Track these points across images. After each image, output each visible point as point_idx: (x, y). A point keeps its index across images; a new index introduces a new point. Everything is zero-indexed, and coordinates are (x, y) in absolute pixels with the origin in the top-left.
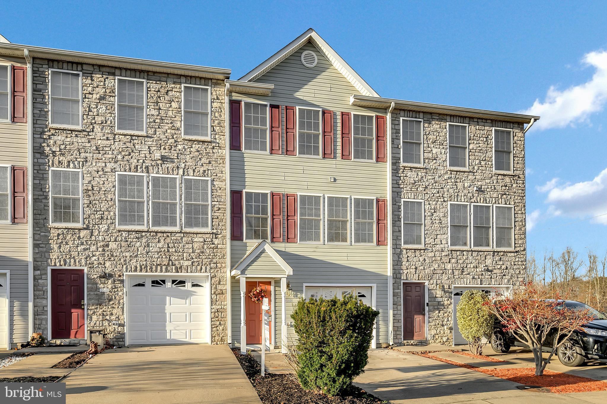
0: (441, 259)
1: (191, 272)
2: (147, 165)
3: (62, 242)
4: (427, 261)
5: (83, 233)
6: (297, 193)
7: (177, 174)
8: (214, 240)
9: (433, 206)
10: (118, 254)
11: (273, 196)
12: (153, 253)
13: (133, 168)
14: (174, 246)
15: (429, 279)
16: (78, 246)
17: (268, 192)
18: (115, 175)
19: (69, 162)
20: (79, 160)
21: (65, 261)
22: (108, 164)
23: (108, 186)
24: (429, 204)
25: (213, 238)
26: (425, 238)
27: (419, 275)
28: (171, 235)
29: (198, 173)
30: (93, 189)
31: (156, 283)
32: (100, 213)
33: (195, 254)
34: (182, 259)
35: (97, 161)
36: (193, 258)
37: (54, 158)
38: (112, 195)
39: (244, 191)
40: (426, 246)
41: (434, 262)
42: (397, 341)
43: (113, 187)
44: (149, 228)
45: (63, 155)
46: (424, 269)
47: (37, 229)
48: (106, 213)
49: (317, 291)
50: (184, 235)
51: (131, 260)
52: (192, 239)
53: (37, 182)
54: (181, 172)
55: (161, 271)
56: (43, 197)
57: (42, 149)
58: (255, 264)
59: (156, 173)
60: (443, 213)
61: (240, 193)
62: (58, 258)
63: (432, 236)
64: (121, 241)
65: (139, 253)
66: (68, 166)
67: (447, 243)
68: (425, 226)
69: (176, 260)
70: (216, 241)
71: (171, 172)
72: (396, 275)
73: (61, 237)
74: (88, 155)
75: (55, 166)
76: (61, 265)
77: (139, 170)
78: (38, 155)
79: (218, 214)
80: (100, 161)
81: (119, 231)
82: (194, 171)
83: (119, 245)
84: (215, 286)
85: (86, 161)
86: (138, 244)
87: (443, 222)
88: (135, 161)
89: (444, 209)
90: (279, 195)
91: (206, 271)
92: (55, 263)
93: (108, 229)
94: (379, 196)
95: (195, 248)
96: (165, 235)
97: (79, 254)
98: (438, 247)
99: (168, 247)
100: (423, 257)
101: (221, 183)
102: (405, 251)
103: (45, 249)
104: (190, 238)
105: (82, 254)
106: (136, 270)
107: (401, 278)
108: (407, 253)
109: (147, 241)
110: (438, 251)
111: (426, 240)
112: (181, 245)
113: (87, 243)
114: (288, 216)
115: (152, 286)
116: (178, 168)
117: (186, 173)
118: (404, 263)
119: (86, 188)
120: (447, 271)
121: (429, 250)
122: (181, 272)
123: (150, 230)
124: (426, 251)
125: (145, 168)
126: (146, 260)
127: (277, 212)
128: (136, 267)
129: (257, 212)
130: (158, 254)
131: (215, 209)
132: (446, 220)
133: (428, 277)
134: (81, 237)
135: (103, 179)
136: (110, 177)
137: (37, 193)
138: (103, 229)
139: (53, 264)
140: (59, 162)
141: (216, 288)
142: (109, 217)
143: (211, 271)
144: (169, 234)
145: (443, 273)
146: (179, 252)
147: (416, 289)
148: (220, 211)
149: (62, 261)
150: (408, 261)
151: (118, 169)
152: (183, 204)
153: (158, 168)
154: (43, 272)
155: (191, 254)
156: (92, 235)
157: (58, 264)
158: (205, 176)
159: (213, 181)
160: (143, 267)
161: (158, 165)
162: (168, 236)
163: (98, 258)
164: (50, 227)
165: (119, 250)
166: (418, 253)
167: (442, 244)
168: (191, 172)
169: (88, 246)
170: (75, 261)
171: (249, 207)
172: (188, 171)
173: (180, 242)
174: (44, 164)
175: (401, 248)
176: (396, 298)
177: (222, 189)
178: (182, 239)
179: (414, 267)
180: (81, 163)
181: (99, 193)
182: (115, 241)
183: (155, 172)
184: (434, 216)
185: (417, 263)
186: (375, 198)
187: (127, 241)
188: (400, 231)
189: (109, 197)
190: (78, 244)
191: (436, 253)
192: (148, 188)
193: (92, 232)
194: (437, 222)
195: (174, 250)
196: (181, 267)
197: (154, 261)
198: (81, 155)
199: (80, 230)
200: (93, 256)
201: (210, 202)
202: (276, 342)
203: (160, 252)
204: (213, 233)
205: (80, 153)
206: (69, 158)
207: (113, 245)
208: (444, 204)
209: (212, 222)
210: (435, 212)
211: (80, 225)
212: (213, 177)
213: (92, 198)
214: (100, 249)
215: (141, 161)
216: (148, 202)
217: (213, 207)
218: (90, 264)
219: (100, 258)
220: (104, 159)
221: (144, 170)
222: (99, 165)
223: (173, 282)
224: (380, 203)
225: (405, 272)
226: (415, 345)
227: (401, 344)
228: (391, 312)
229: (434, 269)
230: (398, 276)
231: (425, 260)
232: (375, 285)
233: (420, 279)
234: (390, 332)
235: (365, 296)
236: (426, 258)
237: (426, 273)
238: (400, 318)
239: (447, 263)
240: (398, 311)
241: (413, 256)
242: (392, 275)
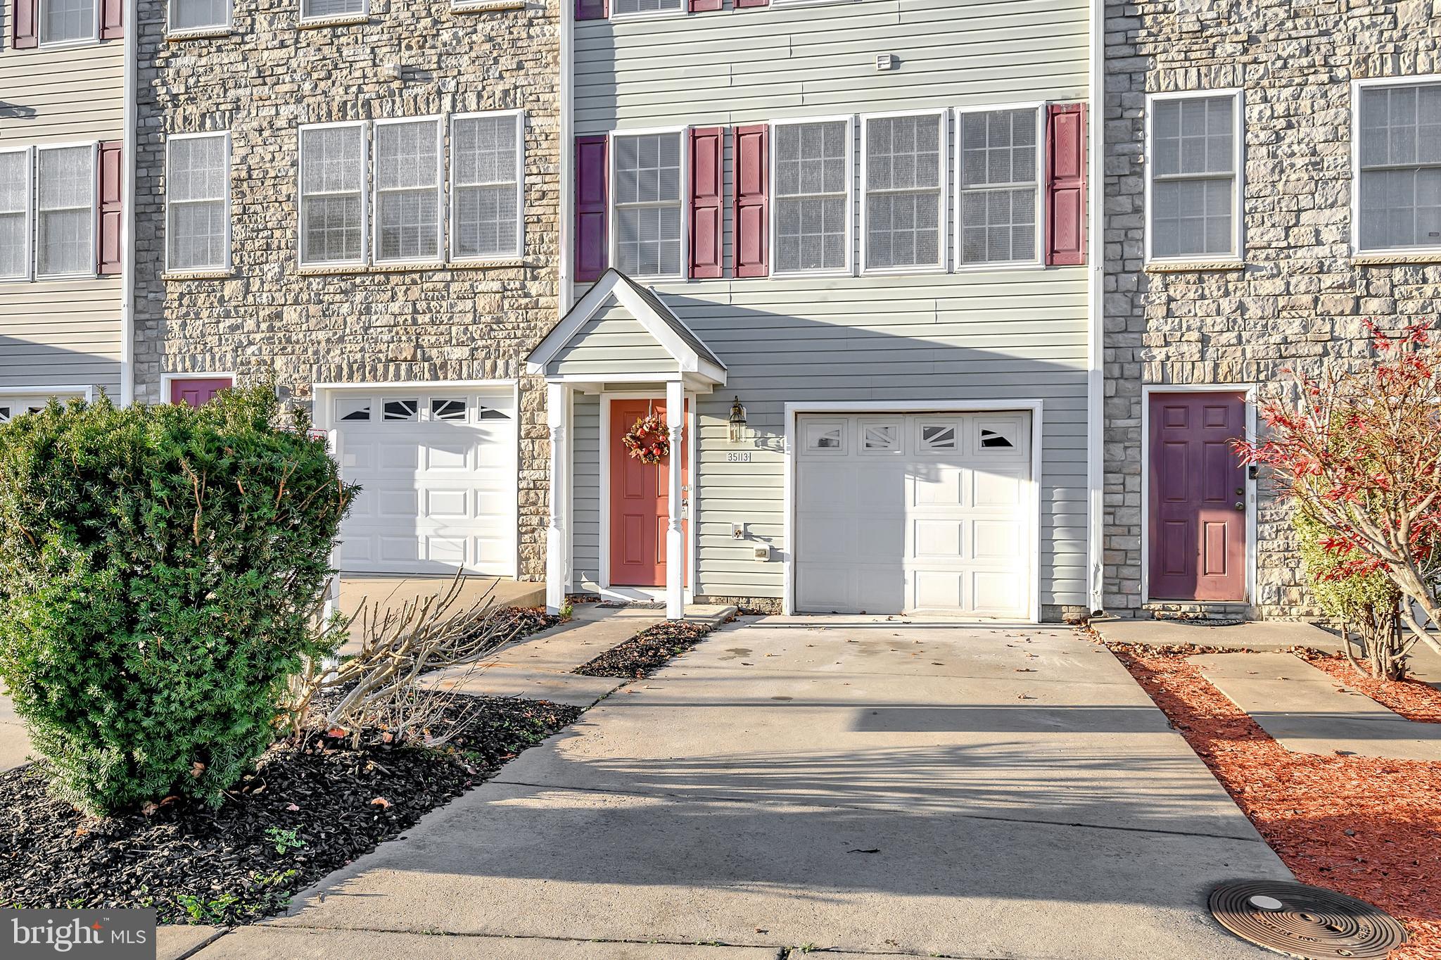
0: (1316, 300)
1: (470, 377)
2: (367, 96)
3: (188, 314)
4: (1254, 311)
5: (231, 288)
6: (769, 123)
7: (439, 111)
8: (528, 284)
9: (1284, 105)
10: (301, 336)
11: (695, 138)
12: (379, 330)
13: (335, 109)
14: (429, 308)
15: (1262, 377)
16: (218, 322)
17: (680, 127)
18: (297, 135)
19: (203, 116)
20: (222, 107)
21: (193, 357)
22: (283, 108)
23: (282, 163)
24: (1265, 100)
25: (525, 279)
26: (1245, 227)
27: (1216, 366)
28: (421, 278)
29: (491, 101)
30: (250, 177)
31: (396, 410)
32: (266, 233)
33: (481, 326)
34: (446, 342)
35: (260, 103)
36: (474, 339)
37: (175, 112)
38: (291, 185)
39: (612, 134)
40: (1251, 254)
41: (1285, 313)
42: (1119, 601)
43: (292, 165)
44: (371, 264)
45: (192, 100)
46: (1240, 342)
47: (142, 285)
48: (277, 234)
49: (839, 427)
50: (453, 275)
51: (328, 352)
52: (472, 286)
53: (143, 173)
54: (447, 102)
55: (397, 377)
56: (153, 208)
57: (152, 93)
58: (588, 341)
59: (389, 116)
60: (1329, 128)
61: (600, 141)
62: (180, 353)
63: (1276, 218)
64: (309, 301)
65: (348, 331)
66: (202, 126)
67: (1346, 240)
68: (1246, 183)
69: (432, 346)
70: (534, 288)
71: (423, 107)
72: (1122, 368)
73: (185, 301)
74: (241, 92)
75: (177, 130)
76: (185, 371)
77: (350, 113)
78: (146, 110)
79: (540, 211)
80: (267, 103)
81: (305, 277)
82: (479, 96)
83: (304, 313)
84: (528, 414)
85: (238, 108)
86: (345, 308)
87: (1328, 161)
88: (341, 91)
89: (1332, 111)
90: (712, 134)
91: (507, 374)
92: (174, 365)
93: (281, 273)
94: (1055, 95)
95: (480, 309)
96: (408, 280)
97: (220, 340)
98: (1304, 257)
99: (415, 311)
100: (1235, 298)
101: (550, 121)
102: (1157, 281)
103: (155, 333)
104: (467, 284)
105: (227, 340)
106: (339, 377)
107: (1140, 377)
108: (1166, 286)
109: (366, 298)
110: (1303, 270)
111: (1250, 233)
112: (444, 304)
113: (237, 312)
114: (739, 195)
115: (387, 417)
116: (439, 93)
117: (459, 105)
118: (1152, 324)
119: (235, 174)
120: (1346, 347)
121: (1260, 269)
122: (445, 378)
123: (370, 270)
124: (1248, 275)
125: (363, 106)
126: (362, 350)
127: (706, 187)
128: (340, 368)
129: (648, 193)
130: (390, 331)
131: (534, 195)
132: (1341, 151)
133: (1259, 372)
134: (226, 298)
135: (271, 148)
136: (286, 140)
137: (143, 199)
138: (270, 275)
139: (170, 368)
140: (185, 119)
141: (532, 421)
142: (283, 245)
143: (521, 374)
144: (416, 276)
145: (1326, 353)
146: (441, 323)
147: (1205, 415)
148: (544, 202)
149: (187, 359)
150: (1169, 314)
151: (303, 118)
152: (451, 193)
153: (394, 102)
154: (152, 387)
155: (470, 328)
156: (247, 292)
157: (179, 368)
158: (507, 107)
159: (528, 116)
160: (355, 367)
161: (392, 94)
162: (414, 282)
163: (260, 349)
164: (163, 277)
165: (304, 327)
166: (1212, 284)
167: (1319, 243)
168: (472, 99)
169: (240, 320)
170: (213, 359)
171: (625, 178)
172: (464, 100)
173: (443, 297)
174: (156, 129)
175: (1140, 271)
176: (1117, 450)
177: (551, 137)
178: (447, 287)
179: (1194, 335)
180: (227, 113)
181: (263, 184)
182: (296, 302)
183: (385, 115)
184: (1287, 141)
185: (1209, 321)
186: (1038, 104)
187: (321, 302)
188: (1138, 210)
189: (284, 190)
190: (218, 314)
191: (1293, 281)
192: (370, 157)
193: (248, 285)
194: (1299, 162)
195: (427, 318)
196: (444, 366)
197: (380, 351)
198: (228, 94)
199: (223, 280)
200: (250, 343)
201: (518, 180)
202: (698, 584)
203: (395, 326)
204: (525, 266)
205: (226, 91)
206: (204, 105)
207: (291, 315)
208: (1334, 92)
209: (526, 233)
210: (1290, 126)
211: (221, 269)
212: (528, 106)
213: (248, 200)
214: (264, 326)
215: (354, 89)
216: (370, 192)
217: (528, 189)
218: (242, 364)
219: (264, 347)
220: (273, 97)
221: (361, 111)
222: (264, 114)
223: (436, 405)
224: (1062, 118)
225: (1160, 354)
226: (1195, 621)
227: (1138, 613)
228: (1095, 499)
229: (1285, 341)
230: (1131, 370)
231: (1242, 308)
232: (1037, 405)
233: (1221, 378)
234: (1093, 570)
235: (1008, 444)
236: (1248, 301)
237: (1249, 355)
238: (1135, 521)
239: (1342, 314)
240: (1128, 496)
241: (1191, 295)
242: (1100, 367)
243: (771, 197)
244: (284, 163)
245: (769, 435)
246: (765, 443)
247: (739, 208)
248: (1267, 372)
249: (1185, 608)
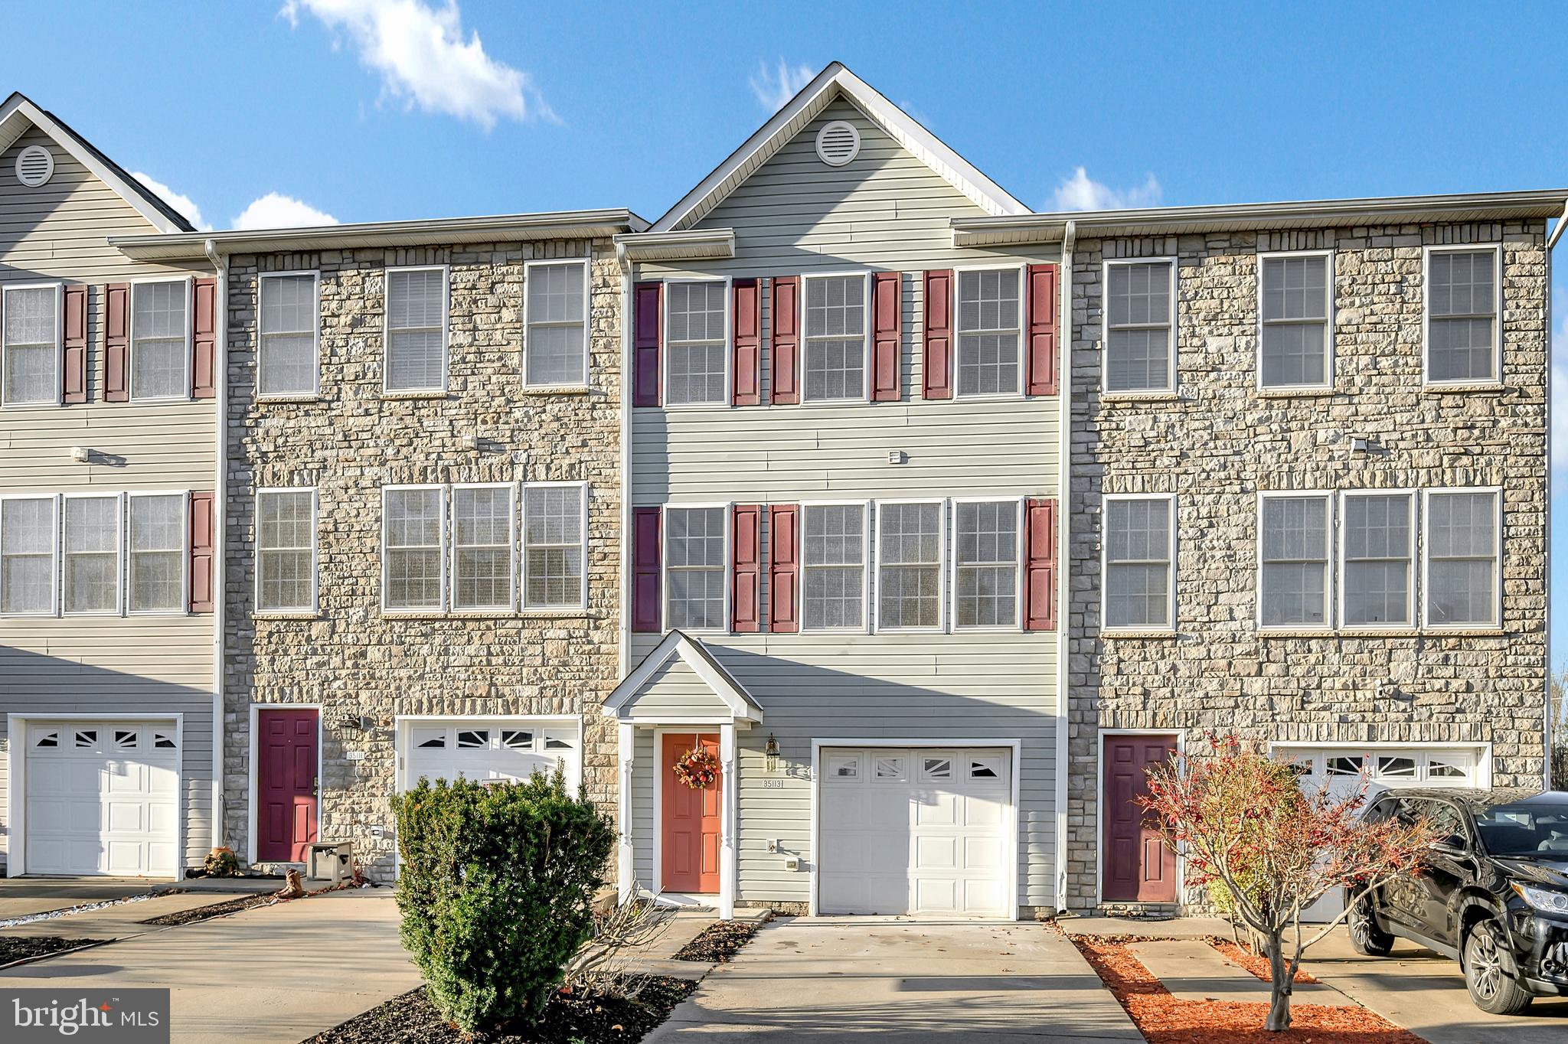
0: (1230, 664)
1: (539, 712)
2: (446, 463)
3: (277, 651)
4: (1183, 671)
5: (317, 629)
6: (799, 503)
7: (512, 479)
8: (591, 633)
9: (1207, 509)
10: (384, 673)
11: (736, 514)
12: (456, 669)
13: (416, 474)
14: (502, 651)
15: (1189, 724)
16: (306, 659)
17: (724, 504)
18: (381, 494)
19: (292, 473)
20: (310, 466)
21: (282, 690)
22: (368, 469)
23: (367, 519)
24: (1193, 504)
25: (589, 628)
26: (1178, 605)
27: (1155, 715)
28: (495, 625)
29: (558, 472)
30: (336, 530)
31: (467, 738)
32: (351, 581)
33: (549, 668)
34: (518, 681)
35: (346, 464)
36: (542, 680)
37: (264, 467)
38: (375, 538)
39: (665, 506)
40: (1181, 626)
41: (1206, 674)
42: (1079, 902)
43: (376, 521)
44: (450, 611)
45: (281, 458)
46: (1173, 696)
47: (232, 623)
48: (362, 581)
49: (855, 759)
50: (524, 624)
51: (409, 687)
52: (541, 633)
53: (233, 521)
54: (519, 472)
55: (473, 711)
56: (244, 553)
57: (242, 450)
58: (654, 690)
59: (466, 482)
60: (1240, 528)
61: (655, 512)
62: (269, 685)
63: (1201, 598)
64: (391, 642)
65: (428, 669)
66: (290, 482)
67: (1252, 617)
68: (1178, 569)
69: (505, 685)
70: (596, 636)
71: (497, 475)
72: (1083, 715)
73: (274, 639)
74: (327, 453)
75: (266, 484)
76: (274, 701)
77: (430, 477)
78: (235, 464)
79: (601, 570)
80: (352, 464)
81: (387, 621)
82: (548, 468)
83: (387, 653)
84: (591, 745)
85: (325, 467)
86: (426, 649)
87: (1240, 554)
88: (422, 457)
89: (1243, 515)
90: (750, 509)
91: (572, 710)
92: (263, 696)
93: (366, 617)
94: (1032, 491)
95: (548, 654)
96: (483, 626)
97: (308, 674)
98: (1222, 630)
99: (490, 654)
100: (1169, 661)
101: (611, 492)
102: (1110, 645)
103: (244, 667)
104: (537, 631)
105: (314, 675)
106: (419, 710)
107: (1097, 722)
108: (1117, 650)
109: (445, 641)
110: (1221, 640)
111: (1181, 609)
112: (516, 648)
113: (323, 650)
114: (774, 563)
115: (460, 745)
116: (512, 463)
117: (530, 476)
118: (1106, 680)
119: (322, 527)
120: (1251, 701)
121: (1188, 638)
122: (517, 712)
123: (449, 616)
124: (1179, 642)
125: (442, 472)
126: (441, 686)
127: (746, 555)
128: (420, 702)
129: (695, 558)
130: (467, 671)
131: (596, 556)
132: (1249, 547)
133: (1187, 720)
134: (313, 638)
135: (356, 505)
136: (370, 498)
137: (233, 546)
138: (355, 618)
139: (260, 699)
140: (274, 474)
141: (594, 751)
142: (367, 591)
143: (585, 710)
144: (491, 623)
145: (1237, 706)
146: (513, 664)
147: (1147, 754)
148: (606, 562)
149: (276, 691)
150: (1119, 672)
151: (387, 479)
152: (523, 551)
153: (470, 469)
154: (242, 716)
155: (539, 669)
156: (333, 632)
157: (268, 699)
158: (573, 479)
159: (592, 487)
160: (435, 701)
161: (469, 462)
162: (489, 628)
163: (345, 684)
164: (253, 617)
165: (387, 665)
166: (1152, 649)
167: (1232, 619)
168: (541, 470)
169: (326, 658)
170: (300, 691)
171: (676, 545)
172: (534, 470)
173: (515, 642)
174: (246, 482)
175: (1097, 637)
176: (1079, 781)
177: (612, 506)
178: (519, 633)
179: (1138, 690)
180: (315, 471)
181: (348, 536)
182: (379, 643)
183: (462, 480)
184: (1209, 537)
185: (1149, 678)
186: (1019, 498)
187: (403, 643)
188: (1096, 588)
189: (369, 543)
190: (306, 652)
191: (1213, 648)
192: (449, 517)
193: (334, 625)
194: (1218, 554)
195: (501, 660)
196: (516, 702)
197: (457, 688)
198: (315, 454)
199: (310, 621)
200: (336, 678)
201: (582, 542)
202: (738, 891)
203: (471, 666)
204: (588, 617)
205: (313, 451)
206: (293, 463)
207: (374, 654)
208: (1244, 500)
209: (589, 588)
210: (1211, 525)
211: (309, 611)
212: (591, 479)
213: (334, 550)
214: (349, 664)
215: (434, 456)
216: (448, 549)
217: (591, 551)
218: (328, 696)
219: (349, 682)
220: (358, 459)
221: (440, 476)
222: (349, 474)
223: (506, 735)
224: (1036, 511)
225: (1112, 704)
226: (1137, 917)
227: (1094, 912)
228: (1062, 821)
229: (1207, 696)
230: (1089, 716)
231: (1174, 668)
232: (1016, 743)
233: (1158, 724)
234: (1059, 877)
235: (993, 775)
236: (1179, 663)
237: (1179, 707)
238: (1092, 838)
239: (1249, 675)
240: (1087, 818)
241: (1136, 657)
242: (1066, 714)
243: (801, 566)
244: (369, 519)
245: (798, 766)
246: (794, 773)
247: (774, 574)
248: (1193, 721)
249: (1130, 907)
